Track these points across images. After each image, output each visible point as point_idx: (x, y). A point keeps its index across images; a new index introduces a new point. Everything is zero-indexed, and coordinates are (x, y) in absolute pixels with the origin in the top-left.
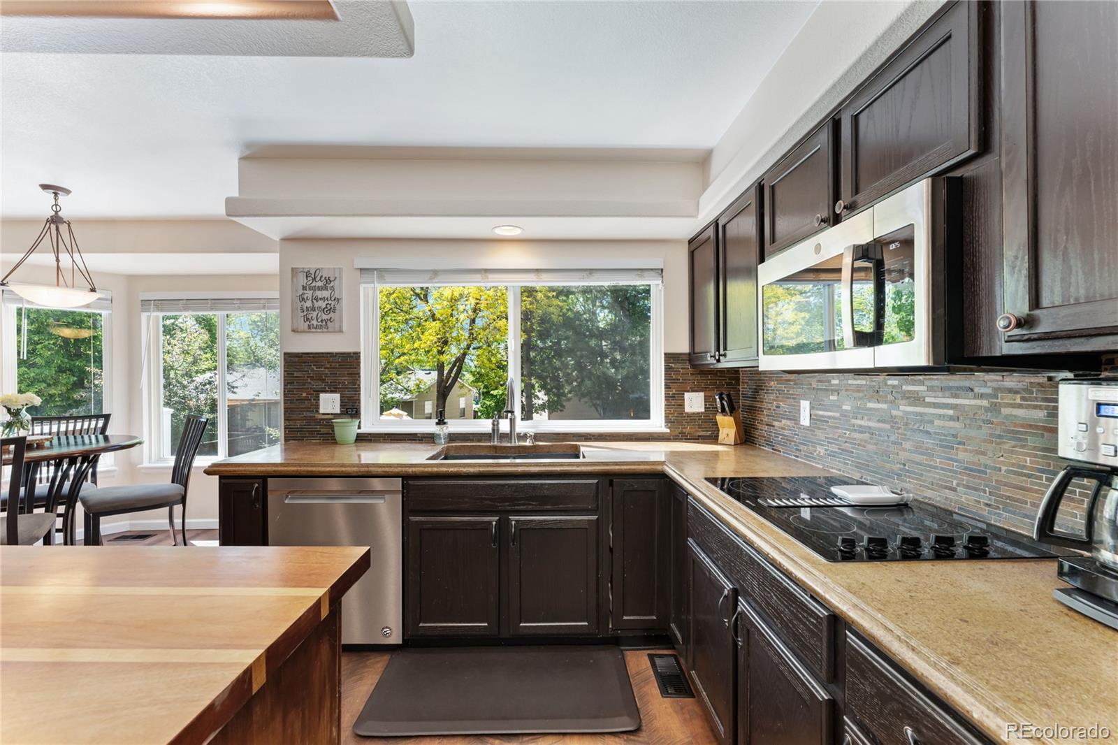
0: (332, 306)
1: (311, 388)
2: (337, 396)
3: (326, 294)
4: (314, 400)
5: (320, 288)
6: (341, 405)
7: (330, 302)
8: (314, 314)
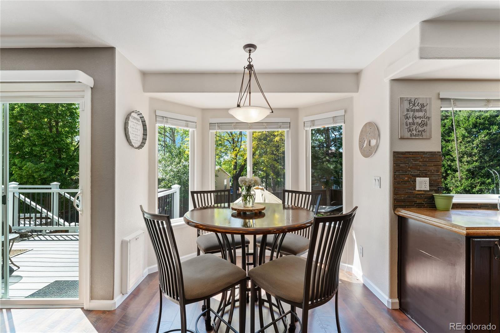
0: (425, 122)
1: (411, 174)
2: (427, 179)
3: (421, 114)
4: (412, 182)
5: (418, 111)
6: (429, 185)
7: (424, 119)
8: (414, 127)
